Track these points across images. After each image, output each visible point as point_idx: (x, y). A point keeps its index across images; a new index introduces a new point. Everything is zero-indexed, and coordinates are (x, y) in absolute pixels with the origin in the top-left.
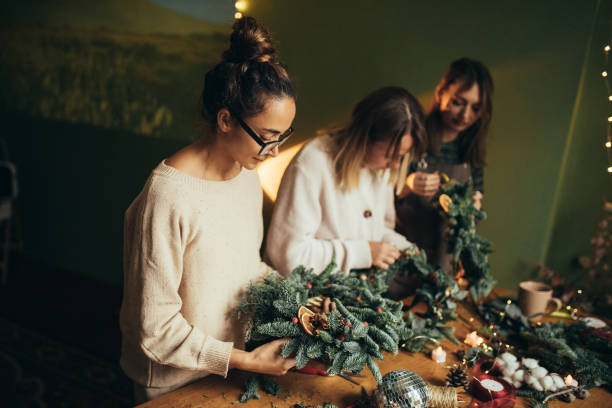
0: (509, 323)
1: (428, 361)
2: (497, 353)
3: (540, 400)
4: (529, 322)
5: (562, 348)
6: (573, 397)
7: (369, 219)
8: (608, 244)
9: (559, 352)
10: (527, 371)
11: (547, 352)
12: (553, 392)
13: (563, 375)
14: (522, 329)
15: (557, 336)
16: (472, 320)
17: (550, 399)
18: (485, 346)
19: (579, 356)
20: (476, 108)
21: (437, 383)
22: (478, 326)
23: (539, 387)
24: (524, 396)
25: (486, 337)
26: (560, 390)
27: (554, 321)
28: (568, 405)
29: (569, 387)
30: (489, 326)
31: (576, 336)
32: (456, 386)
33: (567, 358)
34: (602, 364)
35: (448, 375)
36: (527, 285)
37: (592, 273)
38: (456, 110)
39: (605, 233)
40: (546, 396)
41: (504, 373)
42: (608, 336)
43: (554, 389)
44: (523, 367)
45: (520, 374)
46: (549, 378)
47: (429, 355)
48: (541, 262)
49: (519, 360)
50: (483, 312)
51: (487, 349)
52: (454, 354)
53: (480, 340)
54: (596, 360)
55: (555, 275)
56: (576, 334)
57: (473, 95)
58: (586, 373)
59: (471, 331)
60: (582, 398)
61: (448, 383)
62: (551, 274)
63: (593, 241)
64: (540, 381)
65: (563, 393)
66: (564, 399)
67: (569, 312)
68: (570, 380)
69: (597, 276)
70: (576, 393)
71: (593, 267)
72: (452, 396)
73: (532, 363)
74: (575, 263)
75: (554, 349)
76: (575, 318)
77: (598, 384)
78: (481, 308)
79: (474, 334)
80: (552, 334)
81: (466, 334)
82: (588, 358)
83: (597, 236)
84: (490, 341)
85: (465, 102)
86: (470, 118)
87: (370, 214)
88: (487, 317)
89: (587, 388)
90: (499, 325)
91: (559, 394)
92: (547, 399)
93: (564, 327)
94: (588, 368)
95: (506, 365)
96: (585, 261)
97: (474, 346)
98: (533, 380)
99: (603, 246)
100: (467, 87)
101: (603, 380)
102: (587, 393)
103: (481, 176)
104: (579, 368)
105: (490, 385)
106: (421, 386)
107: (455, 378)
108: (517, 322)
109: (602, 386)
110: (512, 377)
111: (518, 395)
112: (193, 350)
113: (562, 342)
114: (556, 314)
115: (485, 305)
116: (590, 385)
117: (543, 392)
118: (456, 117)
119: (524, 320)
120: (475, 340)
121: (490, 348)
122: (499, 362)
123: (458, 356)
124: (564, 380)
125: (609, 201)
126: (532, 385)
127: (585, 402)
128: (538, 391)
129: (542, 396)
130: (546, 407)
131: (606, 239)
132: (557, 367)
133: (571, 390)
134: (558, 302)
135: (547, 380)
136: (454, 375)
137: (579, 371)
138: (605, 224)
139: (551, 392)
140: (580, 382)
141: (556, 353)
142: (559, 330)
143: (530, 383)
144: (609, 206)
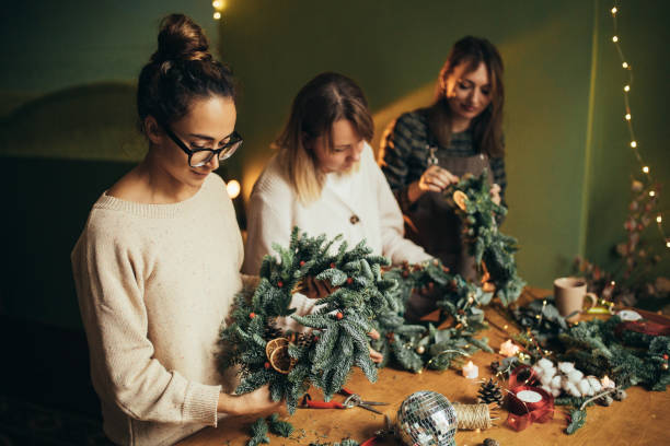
0: (548, 326)
1: (460, 378)
2: (534, 361)
3: (578, 407)
4: (567, 323)
5: (597, 347)
6: (610, 400)
7: (357, 225)
8: (641, 228)
9: (594, 351)
10: (563, 375)
11: (583, 353)
12: (591, 396)
13: (599, 377)
14: (561, 331)
15: (593, 335)
16: (506, 327)
17: (588, 405)
18: (522, 355)
19: (612, 352)
20: (485, 91)
21: (468, 401)
22: (514, 332)
23: (576, 393)
24: (563, 404)
25: (523, 345)
26: (598, 393)
27: (590, 318)
28: (606, 408)
29: (606, 389)
30: (526, 331)
31: (613, 333)
32: (488, 402)
33: (602, 357)
34: (637, 360)
35: (479, 392)
36: (562, 282)
37: (630, 261)
38: (464, 94)
39: (636, 216)
40: (583, 401)
41: (542, 381)
42: (643, 328)
43: (592, 393)
44: (559, 373)
45: (557, 381)
46: (585, 381)
47: (460, 373)
48: (580, 255)
49: (556, 365)
50: (520, 317)
51: (524, 358)
52: (487, 367)
53: (516, 349)
54: (630, 356)
55: (594, 268)
56: (612, 331)
57: (481, 76)
58: (621, 371)
59: (506, 339)
60: (620, 400)
61: (480, 400)
62: (590, 267)
63: (626, 226)
64: (577, 385)
65: (600, 396)
66: (602, 402)
67: (607, 307)
68: (607, 382)
69: (635, 264)
70: (614, 395)
71: (630, 255)
72: (484, 414)
73: (567, 367)
74: (614, 253)
75: (588, 348)
76: (613, 313)
77: (634, 382)
78: (517, 313)
79: (510, 341)
80: (588, 333)
81: (501, 343)
82: (622, 354)
83: (629, 220)
84: (526, 349)
85: (473, 85)
86: (481, 102)
87: (358, 220)
88: (524, 322)
89: (624, 388)
90: (537, 329)
91: (596, 397)
92: (585, 404)
93: (600, 324)
94: (623, 366)
95: (543, 373)
96: (622, 249)
97: (510, 355)
98: (570, 386)
99: (637, 230)
100: (473, 68)
101: (638, 377)
102: (624, 394)
103: (502, 166)
104: (615, 367)
105: (527, 396)
106: (445, 406)
107: (488, 394)
108: (555, 325)
109: (639, 384)
110: (550, 385)
111: (558, 404)
112: (175, 402)
113: (598, 341)
114: (593, 310)
115: (521, 309)
116: (626, 384)
117: (581, 398)
118: (464, 102)
119: (562, 320)
120: (510, 349)
121: (527, 356)
122: (536, 370)
123: (493, 369)
124: (601, 382)
125: (638, 180)
126: (570, 391)
127: (623, 404)
128: (576, 398)
129: (579, 402)
130: (583, 414)
131: (639, 222)
132: (593, 369)
133: (608, 392)
134: (594, 297)
135: (584, 385)
136: (486, 390)
137: (614, 370)
138: (635, 205)
139: (589, 397)
140: (617, 383)
141: (591, 353)
142: (595, 328)
143: (567, 389)
144: (637, 185)
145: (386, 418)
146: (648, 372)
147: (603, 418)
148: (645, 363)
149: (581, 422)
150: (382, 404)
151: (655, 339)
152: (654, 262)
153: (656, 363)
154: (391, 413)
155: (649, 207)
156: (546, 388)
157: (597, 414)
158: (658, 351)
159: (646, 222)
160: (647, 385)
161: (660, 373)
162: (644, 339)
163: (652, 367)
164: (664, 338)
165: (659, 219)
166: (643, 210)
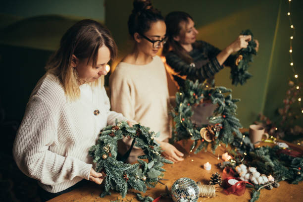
0: (245, 147)
1: (202, 169)
2: (237, 164)
3: (257, 189)
4: (254, 146)
5: (267, 161)
6: (272, 187)
8: (291, 103)
9: (266, 163)
10: (251, 173)
11: (261, 163)
12: (263, 185)
13: (267, 175)
14: (251, 150)
15: (266, 154)
17: (261, 189)
18: (232, 161)
19: (275, 165)
21: (206, 182)
22: (229, 149)
23: (256, 182)
25: (232, 155)
26: (266, 183)
27: (265, 145)
28: (269, 191)
29: (270, 182)
30: (234, 148)
31: (275, 153)
32: (215, 184)
33: (270, 166)
34: (285, 168)
35: (211, 178)
36: (253, 127)
37: (284, 117)
39: (289, 97)
40: (259, 187)
41: (240, 175)
42: (289, 153)
43: (263, 183)
44: (249, 172)
45: (248, 176)
47: (202, 167)
48: (261, 113)
49: (248, 168)
51: (233, 163)
52: (216, 165)
53: (230, 157)
54: (283, 167)
55: (267, 119)
56: (275, 152)
58: (278, 173)
59: (225, 152)
60: (276, 187)
61: (211, 182)
62: (265, 118)
63: (284, 101)
64: (257, 179)
65: (267, 185)
66: (268, 188)
67: (273, 140)
68: (271, 178)
69: (286, 119)
70: (274, 185)
71: (284, 114)
72: (212, 190)
73: (253, 170)
74: (277, 112)
75: (264, 161)
76: (275, 143)
77: (283, 179)
79: (227, 153)
80: (264, 153)
81: (222, 154)
82: (279, 166)
83: (286, 99)
84: (234, 158)
88: (234, 144)
89: (279, 182)
90: (239, 148)
91: (265, 186)
93: (269, 149)
94: (279, 171)
95: (242, 171)
96: (281, 111)
97: (226, 160)
98: (253, 179)
99: (289, 104)
101: (286, 177)
102: (279, 185)
104: (275, 171)
105: (232, 182)
106: (195, 187)
107: (214, 180)
108: (248, 147)
109: (286, 180)
110: (244, 178)
113: (268, 157)
114: (267, 141)
116: (280, 180)
117: (258, 185)
119: (252, 145)
120: (227, 157)
121: (234, 161)
122: (238, 169)
123: (218, 166)
124: (268, 178)
125: (292, 80)
126: (253, 181)
127: (277, 189)
128: (256, 185)
129: (257, 187)
130: (259, 193)
131: (290, 100)
132: (265, 171)
133: (271, 183)
134: (267, 135)
135: (260, 179)
136: (214, 178)
137: (275, 173)
138: (289, 92)
139: (262, 185)
140: (275, 179)
141: (264, 163)
142: (267, 151)
143: (252, 180)
144: (291, 83)
145: (166, 187)
146: (291, 175)
147: (267, 196)
148: (290, 170)
149: (257, 197)
150: (165, 180)
151: (295, 159)
152: (295, 118)
153: (294, 171)
154: (169, 184)
155: (296, 94)
156: (242, 179)
157: (265, 194)
158: (296, 165)
159: (294, 100)
160: (289, 181)
161: (296, 176)
162: (289, 158)
163: (292, 173)
164: (298, 159)
165: (300, 100)
166: (293, 95)
